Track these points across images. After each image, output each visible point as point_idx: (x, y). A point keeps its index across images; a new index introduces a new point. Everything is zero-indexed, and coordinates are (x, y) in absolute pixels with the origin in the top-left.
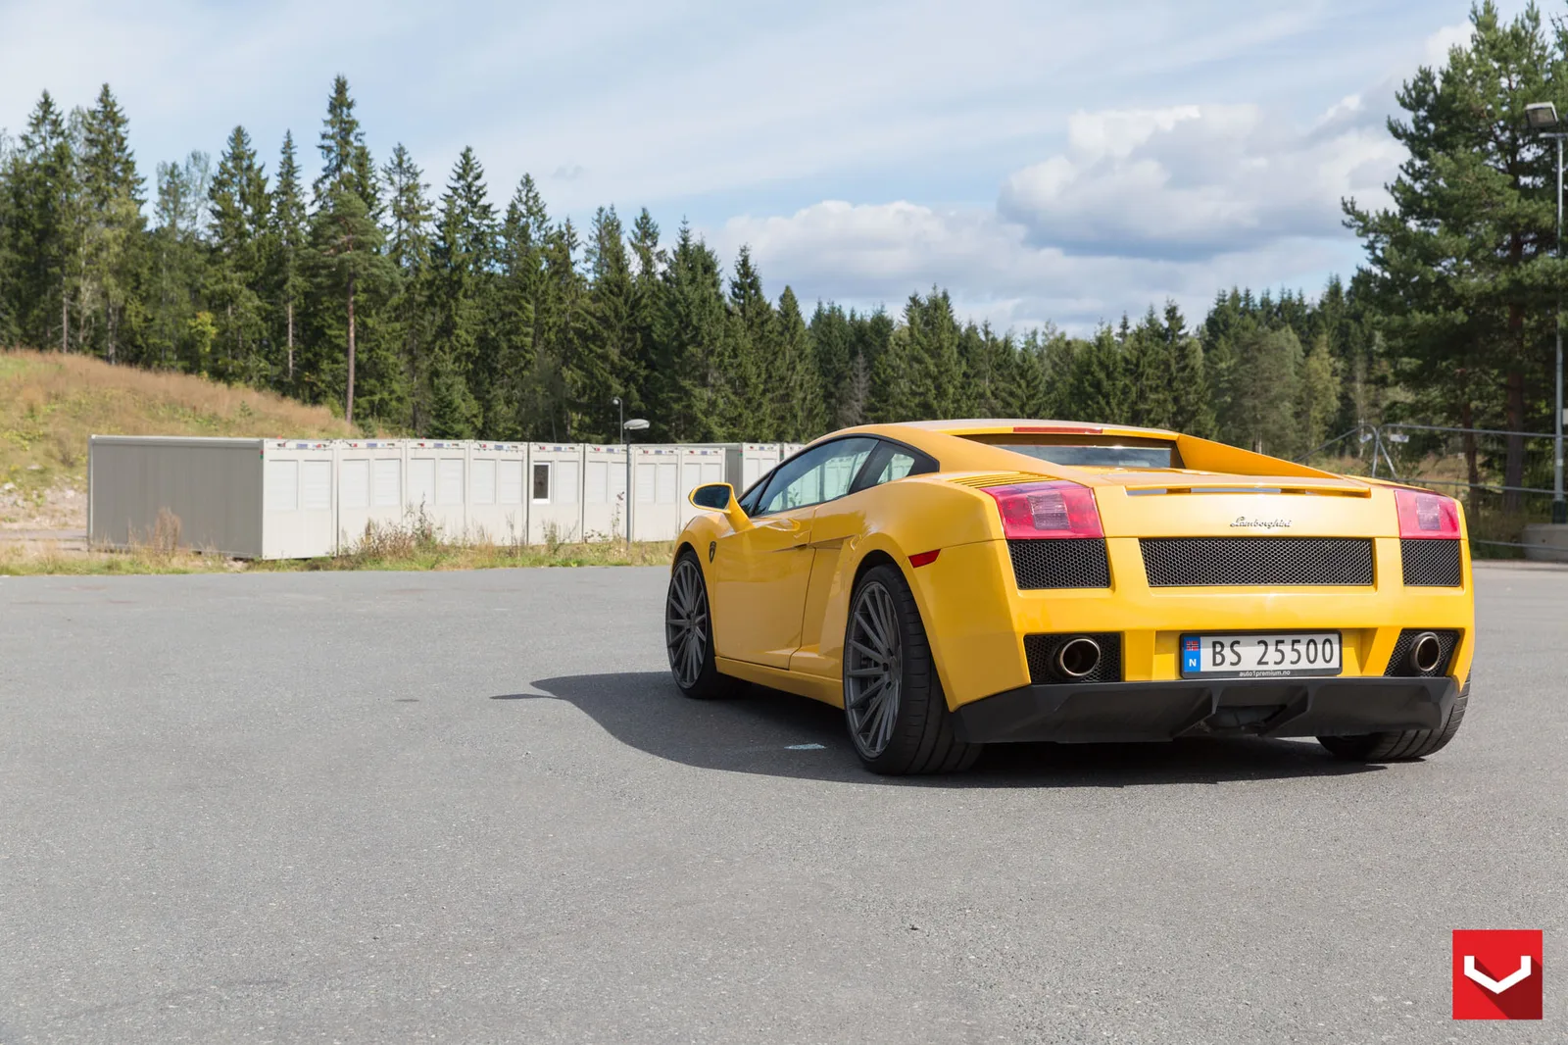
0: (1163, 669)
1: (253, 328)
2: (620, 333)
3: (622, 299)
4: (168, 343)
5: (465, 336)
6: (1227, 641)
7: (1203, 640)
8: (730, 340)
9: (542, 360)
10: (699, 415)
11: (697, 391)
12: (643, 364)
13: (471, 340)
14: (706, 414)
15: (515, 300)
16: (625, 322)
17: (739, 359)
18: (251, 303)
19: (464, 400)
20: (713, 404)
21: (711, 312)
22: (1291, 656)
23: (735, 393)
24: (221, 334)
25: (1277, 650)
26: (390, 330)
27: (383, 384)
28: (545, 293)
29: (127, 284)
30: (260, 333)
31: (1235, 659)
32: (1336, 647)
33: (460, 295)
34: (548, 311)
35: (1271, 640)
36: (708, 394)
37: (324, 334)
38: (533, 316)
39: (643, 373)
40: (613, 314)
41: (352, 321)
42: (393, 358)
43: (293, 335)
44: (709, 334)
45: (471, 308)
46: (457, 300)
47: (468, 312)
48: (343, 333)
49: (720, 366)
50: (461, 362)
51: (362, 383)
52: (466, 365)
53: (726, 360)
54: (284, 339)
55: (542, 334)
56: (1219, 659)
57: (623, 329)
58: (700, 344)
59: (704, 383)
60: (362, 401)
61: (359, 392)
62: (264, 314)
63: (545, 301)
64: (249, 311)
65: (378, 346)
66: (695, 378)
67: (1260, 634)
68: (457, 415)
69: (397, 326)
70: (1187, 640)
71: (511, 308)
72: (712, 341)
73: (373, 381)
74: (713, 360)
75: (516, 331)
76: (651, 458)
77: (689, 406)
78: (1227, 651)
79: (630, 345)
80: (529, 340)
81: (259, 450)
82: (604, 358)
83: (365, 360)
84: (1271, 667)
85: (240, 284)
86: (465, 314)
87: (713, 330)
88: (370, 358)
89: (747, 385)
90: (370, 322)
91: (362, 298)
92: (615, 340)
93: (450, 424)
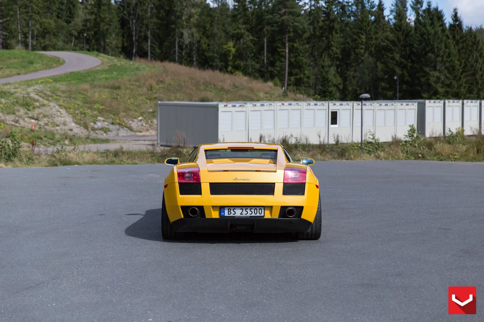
0: (215, 215)
1: (250, 49)
2: (400, 47)
3: (401, 33)
4: (216, 55)
5: (336, 50)
6: (232, 208)
7: (225, 208)
8: (448, 50)
9: (368, 59)
10: (432, 83)
11: (431, 73)
12: (410, 61)
13: (338, 51)
14: (436, 82)
15: (357, 34)
16: (402, 43)
17: (451, 58)
18: (248, 38)
19: (335, 77)
20: (438, 78)
21: (438, 38)
22: (249, 212)
23: (449, 73)
24: (237, 51)
25: (246, 211)
26: (304, 48)
27: (301, 71)
28: (370, 30)
29: (200, 32)
30: (252, 50)
31: (234, 213)
32: (263, 211)
33: (334, 33)
34: (371, 38)
35: (244, 209)
36: (437, 74)
37: (277, 51)
38: (364, 40)
39: (410, 64)
40: (396, 39)
41: (287, 45)
42: (305, 60)
43: (267, 51)
44: (437, 47)
45: (338, 38)
46: (332, 35)
47: (337, 39)
48: (284, 50)
49: (442, 62)
50: (334, 61)
51: (292, 70)
52: (336, 62)
53: (445, 59)
54: (263, 52)
55: (369, 48)
56: (230, 213)
57: (401, 46)
58: (433, 53)
59: (435, 69)
60: (292, 78)
61: (290, 74)
62: (254, 42)
63: (370, 34)
64: (248, 41)
65: (299, 55)
66: (431, 67)
67: (241, 207)
68: (330, 84)
69: (307, 46)
70: (221, 208)
71: (355, 37)
72: (439, 50)
73: (297, 70)
74: (439, 59)
75: (357, 47)
76: (383, 107)
77: (428, 79)
78: (232, 211)
79: (404, 52)
80: (362, 51)
81: (216, 108)
82: (393, 58)
83: (293, 61)
84: (244, 215)
85: (244, 30)
86: (336, 40)
87: (439, 46)
88: (295, 60)
89: (454, 70)
90: (295, 45)
91: (292, 35)
92: (398, 50)
93: (327, 88)
